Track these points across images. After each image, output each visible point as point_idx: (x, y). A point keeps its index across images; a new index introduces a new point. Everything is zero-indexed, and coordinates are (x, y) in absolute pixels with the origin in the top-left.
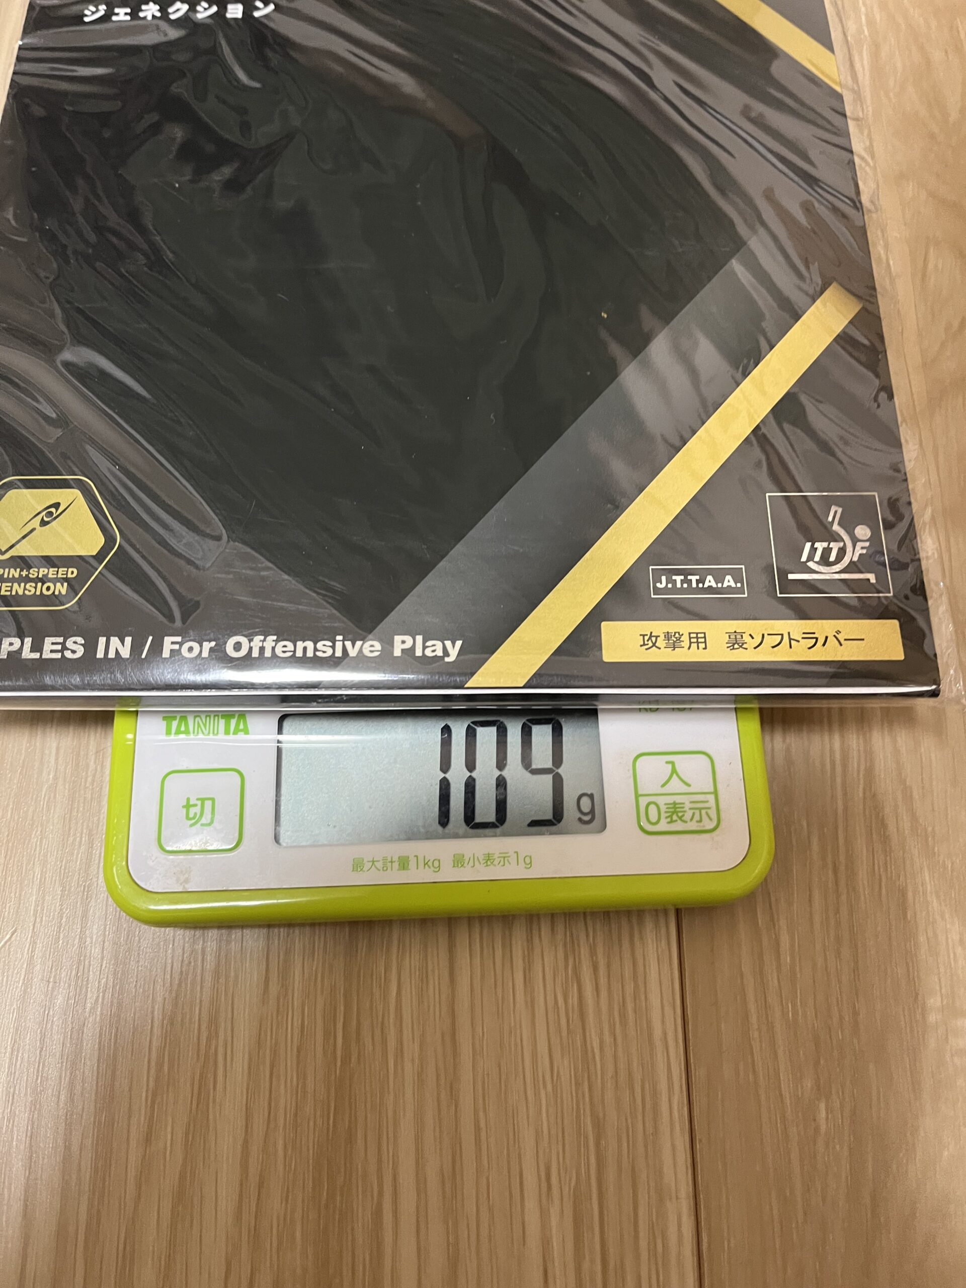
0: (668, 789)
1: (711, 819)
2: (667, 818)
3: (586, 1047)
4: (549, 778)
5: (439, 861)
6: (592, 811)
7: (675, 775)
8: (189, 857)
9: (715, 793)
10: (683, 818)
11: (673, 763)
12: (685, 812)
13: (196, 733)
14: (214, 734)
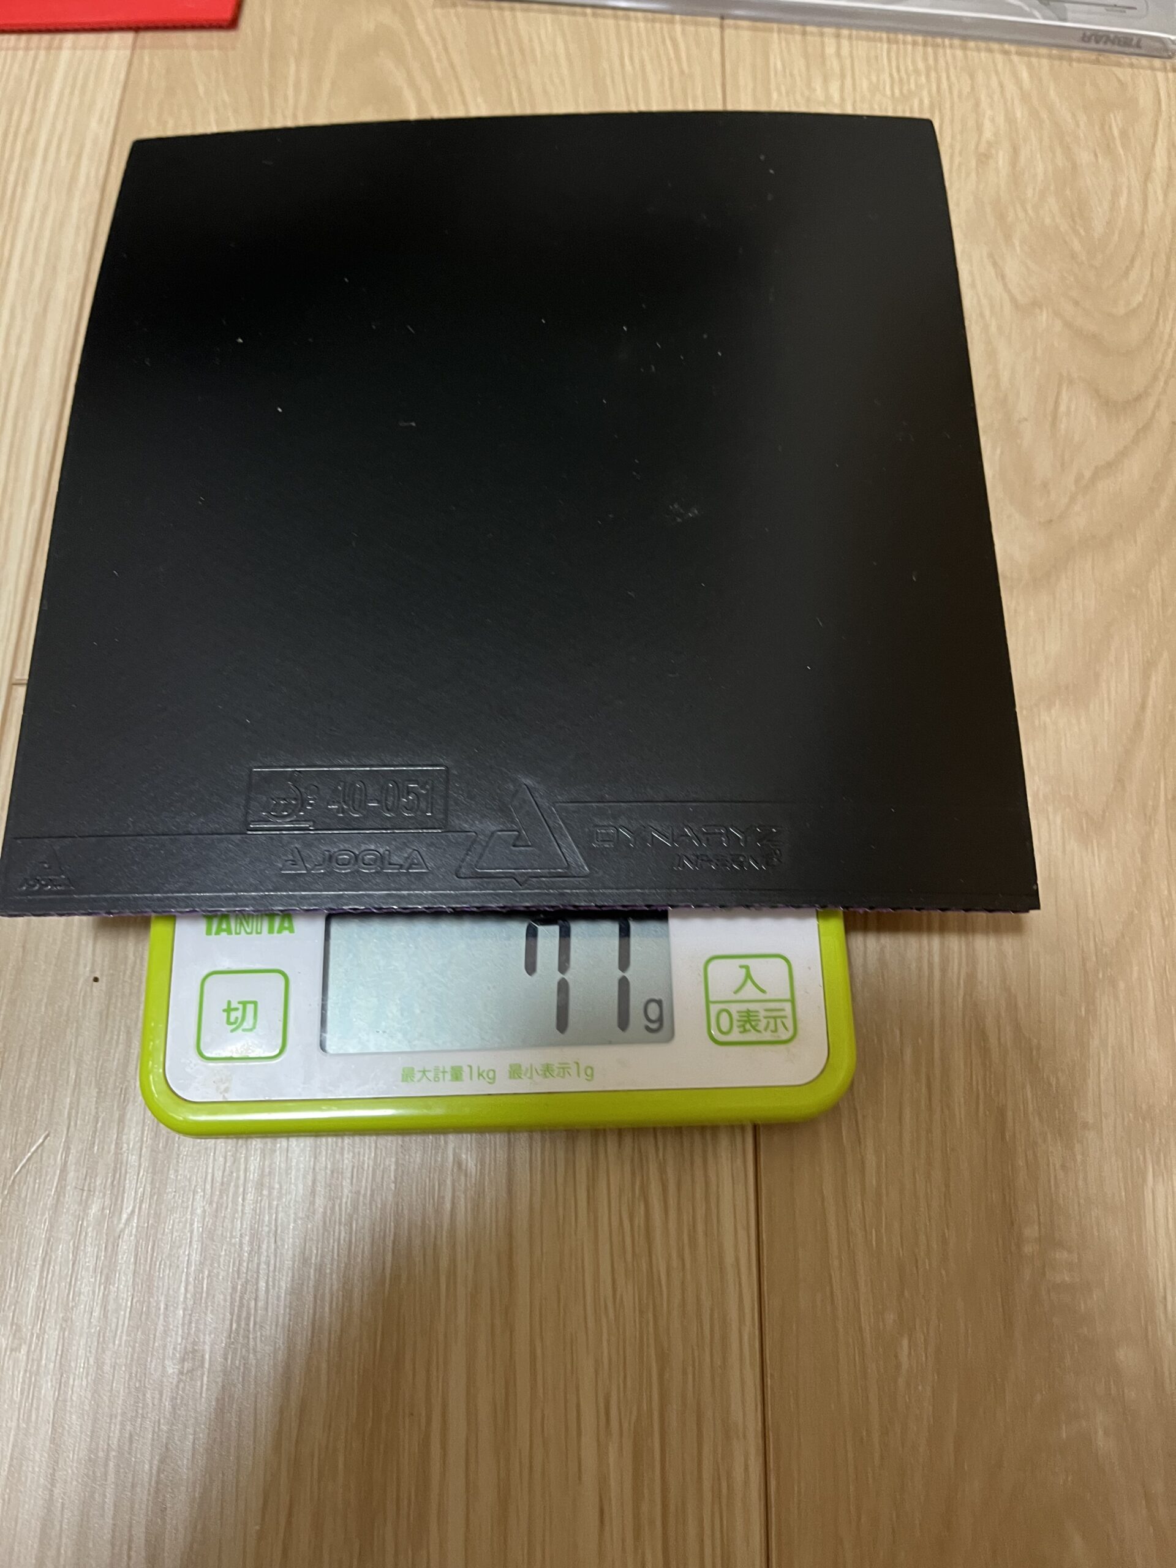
0: (742, 995)
1: (786, 1029)
2: (739, 1027)
3: (652, 1273)
4: (614, 982)
5: (494, 1071)
6: (660, 1019)
7: (749, 980)
8: (230, 1064)
9: (793, 1001)
11: (747, 968)
12: (759, 1020)
13: (238, 931)
14: (257, 933)
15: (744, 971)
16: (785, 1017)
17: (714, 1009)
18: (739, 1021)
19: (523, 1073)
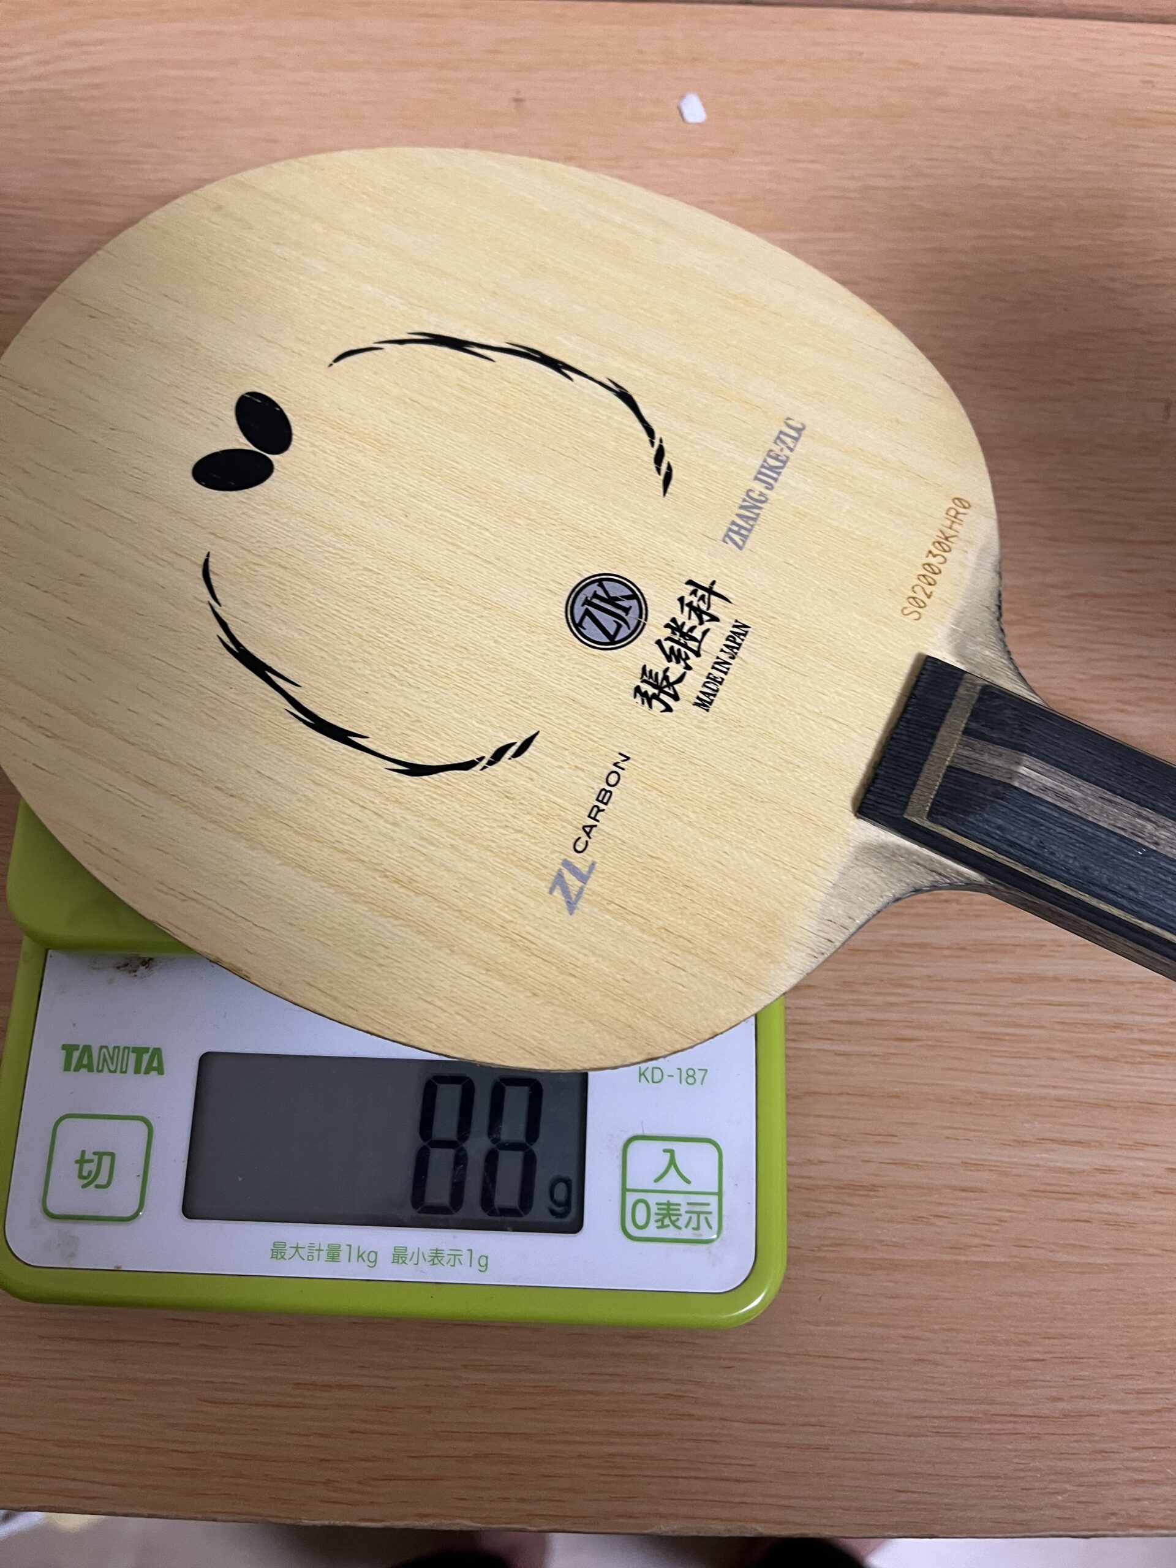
15: (668, 1155)
16: (710, 1213)
17: (631, 1198)
18: (656, 1214)
19: (409, 1257)
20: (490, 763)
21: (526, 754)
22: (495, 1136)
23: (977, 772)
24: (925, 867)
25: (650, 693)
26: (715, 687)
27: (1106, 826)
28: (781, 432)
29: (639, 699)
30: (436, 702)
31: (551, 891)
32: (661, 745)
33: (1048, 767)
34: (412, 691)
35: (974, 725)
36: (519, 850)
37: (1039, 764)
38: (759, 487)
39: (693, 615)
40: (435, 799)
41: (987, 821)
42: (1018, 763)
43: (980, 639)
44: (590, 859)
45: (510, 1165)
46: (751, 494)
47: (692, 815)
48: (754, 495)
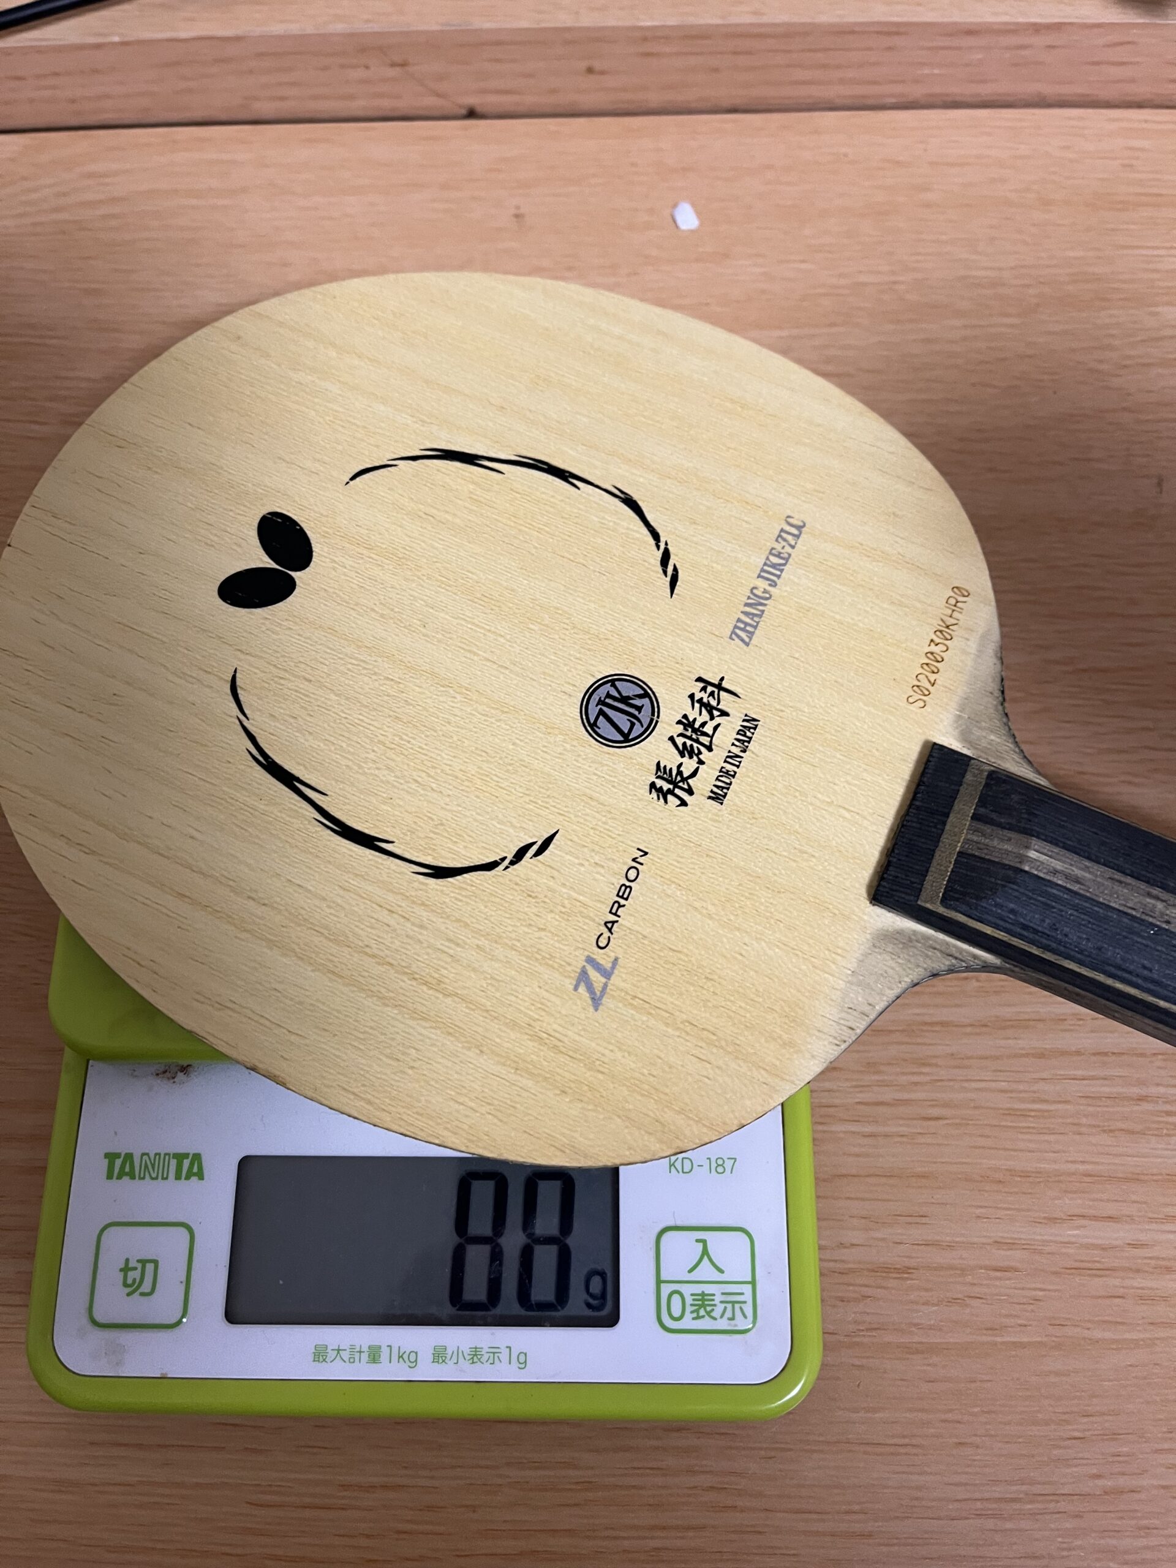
0: (695, 1276)
1: (745, 1317)
2: (692, 1312)
4: (554, 1249)
5: (416, 1353)
6: (603, 1296)
7: (706, 1257)
9: (753, 1283)
10: (713, 1314)
11: (704, 1242)
12: (715, 1305)
13: (142, 1176)
14: (163, 1178)
15: (701, 1245)
16: (745, 1302)
17: (666, 1290)
18: (692, 1305)
19: (449, 1357)
20: (512, 863)
21: (547, 852)
22: (529, 1231)
23: (987, 857)
24: (941, 951)
25: (665, 789)
26: (728, 781)
27: (1117, 906)
28: (782, 530)
29: (654, 795)
30: (459, 805)
31: (576, 988)
32: (678, 839)
33: (1056, 850)
34: (435, 795)
35: (982, 810)
36: (541, 947)
37: (1047, 847)
38: (762, 584)
39: (704, 711)
40: (461, 901)
41: (1001, 906)
42: (1027, 847)
43: (984, 724)
44: (613, 955)
45: (545, 1259)
46: (755, 591)
47: (710, 907)
48: (758, 592)
